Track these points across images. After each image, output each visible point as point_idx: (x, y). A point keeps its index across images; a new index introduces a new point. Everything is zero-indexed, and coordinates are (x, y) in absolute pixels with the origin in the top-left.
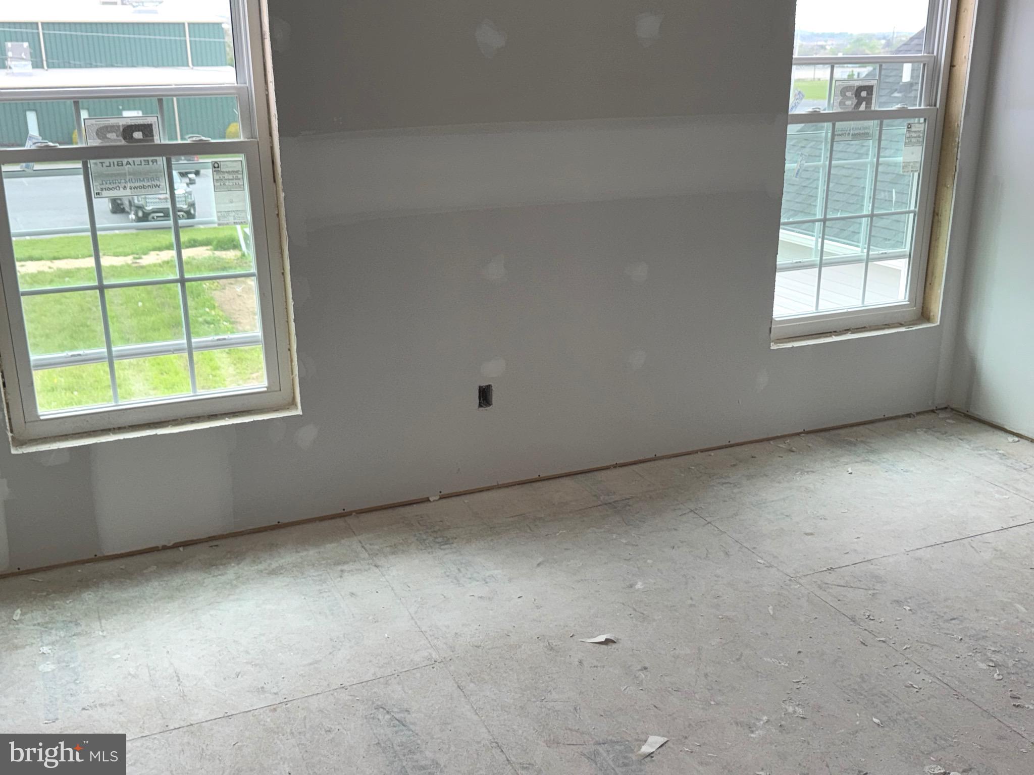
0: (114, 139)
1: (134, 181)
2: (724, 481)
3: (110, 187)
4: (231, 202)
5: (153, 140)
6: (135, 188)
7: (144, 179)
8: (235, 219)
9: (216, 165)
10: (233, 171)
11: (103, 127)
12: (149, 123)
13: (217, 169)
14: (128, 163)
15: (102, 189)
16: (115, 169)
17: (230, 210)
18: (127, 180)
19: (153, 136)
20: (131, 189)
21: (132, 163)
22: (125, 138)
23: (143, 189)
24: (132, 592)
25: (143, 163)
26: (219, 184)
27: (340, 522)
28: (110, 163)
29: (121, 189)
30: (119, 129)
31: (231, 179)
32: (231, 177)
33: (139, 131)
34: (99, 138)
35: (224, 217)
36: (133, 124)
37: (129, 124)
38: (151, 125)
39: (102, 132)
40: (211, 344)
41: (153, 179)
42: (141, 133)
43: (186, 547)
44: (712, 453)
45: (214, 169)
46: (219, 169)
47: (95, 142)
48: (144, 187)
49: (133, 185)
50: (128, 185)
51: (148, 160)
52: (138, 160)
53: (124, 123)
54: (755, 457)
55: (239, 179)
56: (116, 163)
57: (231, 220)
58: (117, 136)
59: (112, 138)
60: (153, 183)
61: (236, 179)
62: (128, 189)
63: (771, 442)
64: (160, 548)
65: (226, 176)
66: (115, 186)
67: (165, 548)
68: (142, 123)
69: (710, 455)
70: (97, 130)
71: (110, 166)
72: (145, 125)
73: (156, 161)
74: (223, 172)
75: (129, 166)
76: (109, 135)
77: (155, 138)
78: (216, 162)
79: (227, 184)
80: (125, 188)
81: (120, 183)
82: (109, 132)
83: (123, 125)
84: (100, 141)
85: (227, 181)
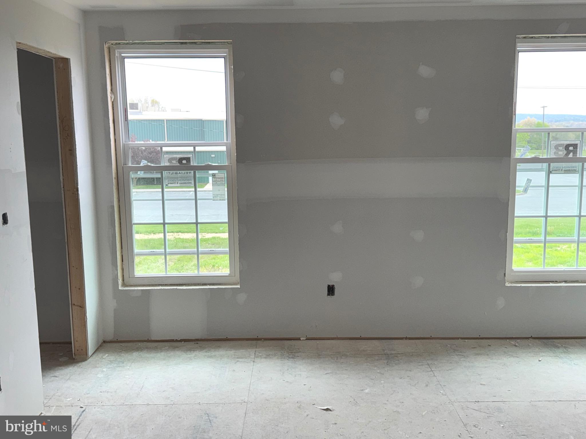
0: (175, 163)
1: (181, 180)
2: (460, 354)
3: (172, 182)
4: (219, 191)
5: (190, 164)
6: (182, 183)
7: (185, 180)
8: (220, 198)
9: (214, 175)
10: (221, 178)
11: (171, 158)
12: (189, 157)
13: (214, 177)
14: (180, 173)
15: (168, 183)
16: (174, 175)
17: (218, 194)
18: (179, 180)
19: (190, 162)
20: (180, 184)
21: (181, 173)
22: (179, 163)
23: (184, 184)
24: (152, 355)
25: (185, 173)
26: (214, 183)
27: (254, 342)
28: (172, 173)
29: (176, 184)
30: (177, 159)
31: (219, 181)
32: (220, 180)
33: (185, 160)
34: (169, 163)
35: (216, 197)
36: (183, 157)
37: (181, 157)
38: (190, 158)
39: (170, 160)
40: (207, 252)
41: (189, 180)
42: (185, 161)
43: (185, 342)
44: (466, 341)
45: (213, 177)
46: (215, 177)
47: (167, 164)
48: (185, 183)
49: (181, 182)
50: (179, 182)
51: (188, 172)
52: (183, 172)
53: (179, 157)
54: (490, 346)
55: (223, 181)
56: (175, 173)
57: (219, 198)
58: (176, 162)
59: (174, 162)
60: (189, 181)
61: (222, 181)
62: (179, 184)
63: (508, 340)
64: (175, 341)
65: (218, 180)
66: (174, 182)
67: (177, 341)
68: (186, 157)
69: (465, 341)
70: (169, 159)
71: (172, 174)
72: (187, 158)
73: (191, 172)
74: (217, 178)
75: (180, 174)
76: (173, 162)
77: (191, 163)
78: (214, 174)
79: (218, 183)
80: (178, 183)
81: (176, 181)
82: (173, 160)
83: (179, 158)
84: (169, 164)
85: (218, 182)
